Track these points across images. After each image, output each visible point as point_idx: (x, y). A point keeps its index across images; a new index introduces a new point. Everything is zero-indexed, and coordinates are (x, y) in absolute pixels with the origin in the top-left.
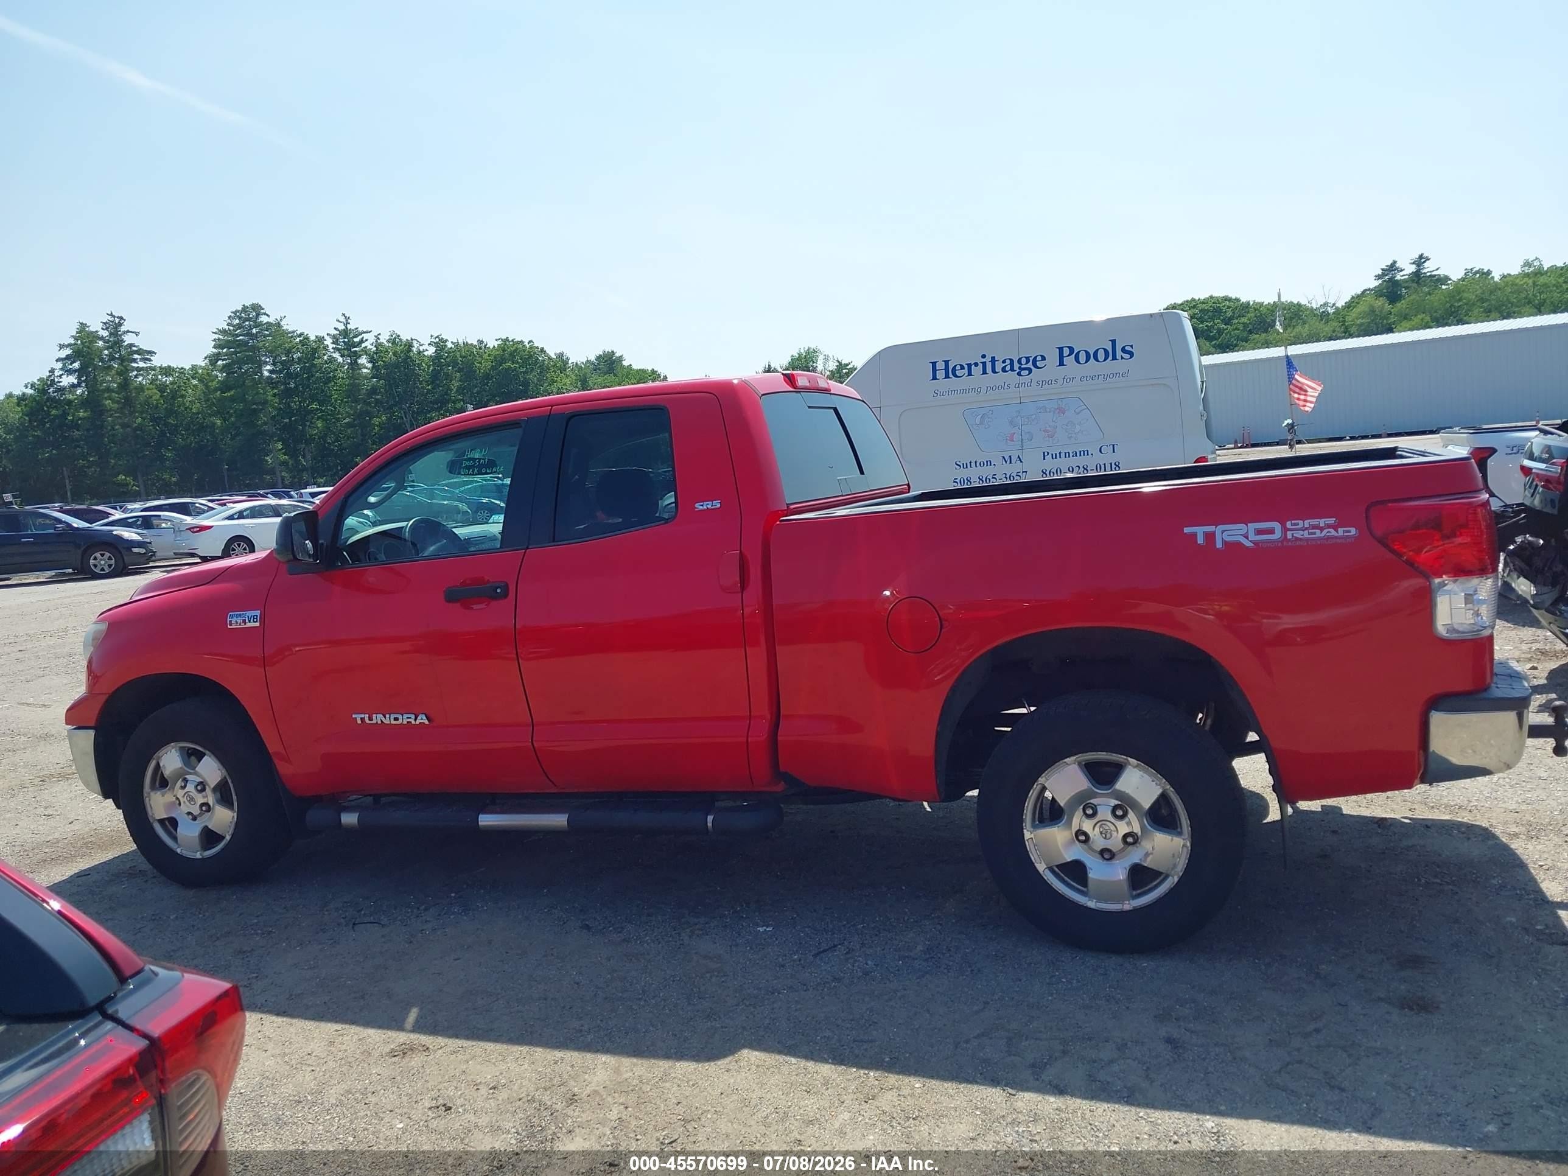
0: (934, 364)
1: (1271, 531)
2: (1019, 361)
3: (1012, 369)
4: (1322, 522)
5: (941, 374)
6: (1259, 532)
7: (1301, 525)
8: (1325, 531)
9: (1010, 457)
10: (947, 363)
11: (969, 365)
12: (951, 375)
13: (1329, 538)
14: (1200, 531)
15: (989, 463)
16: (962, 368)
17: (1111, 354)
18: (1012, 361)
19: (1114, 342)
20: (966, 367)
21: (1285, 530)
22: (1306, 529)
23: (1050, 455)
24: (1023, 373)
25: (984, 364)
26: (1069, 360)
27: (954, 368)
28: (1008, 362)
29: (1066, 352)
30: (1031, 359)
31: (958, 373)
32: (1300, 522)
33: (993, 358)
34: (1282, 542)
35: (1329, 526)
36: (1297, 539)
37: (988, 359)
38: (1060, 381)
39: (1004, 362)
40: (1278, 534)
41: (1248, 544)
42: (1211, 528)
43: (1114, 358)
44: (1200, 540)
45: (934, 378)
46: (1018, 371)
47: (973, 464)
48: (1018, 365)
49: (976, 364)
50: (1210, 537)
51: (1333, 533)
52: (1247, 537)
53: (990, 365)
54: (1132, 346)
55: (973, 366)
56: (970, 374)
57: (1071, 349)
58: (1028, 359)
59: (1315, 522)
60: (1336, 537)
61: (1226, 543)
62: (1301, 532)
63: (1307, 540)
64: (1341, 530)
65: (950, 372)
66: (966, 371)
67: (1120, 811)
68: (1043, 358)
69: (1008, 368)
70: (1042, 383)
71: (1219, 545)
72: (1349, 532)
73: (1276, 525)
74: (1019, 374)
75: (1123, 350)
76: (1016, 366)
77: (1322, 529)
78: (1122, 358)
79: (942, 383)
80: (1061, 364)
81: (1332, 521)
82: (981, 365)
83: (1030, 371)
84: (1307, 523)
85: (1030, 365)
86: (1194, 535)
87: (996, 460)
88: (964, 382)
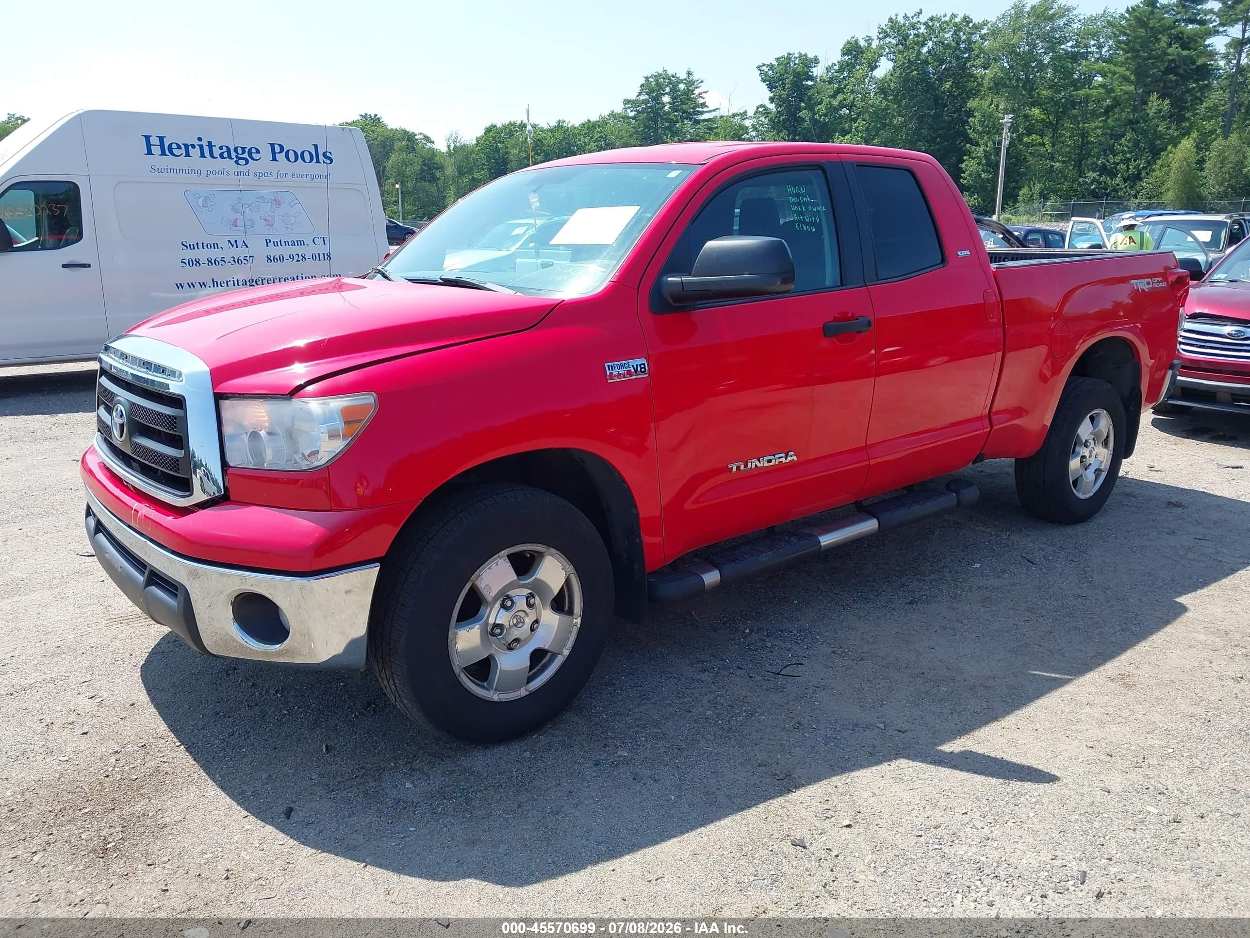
0: (147, 138)
2: (236, 149)
3: (230, 157)
5: (156, 150)
9: (236, 241)
10: (161, 139)
11: (186, 146)
12: (167, 153)
15: (216, 246)
16: (179, 147)
17: (315, 157)
18: (228, 149)
19: (316, 146)
20: (183, 147)
23: (272, 242)
24: (241, 162)
25: (201, 147)
26: (281, 157)
27: (170, 146)
28: (225, 149)
29: (277, 149)
30: (247, 150)
31: (176, 152)
33: (210, 143)
37: (204, 143)
38: (275, 175)
39: (221, 148)
43: (318, 161)
45: (149, 152)
46: (235, 159)
47: (200, 246)
48: (235, 154)
49: (193, 146)
53: (207, 149)
54: (330, 153)
55: (190, 147)
56: (188, 155)
57: (282, 148)
58: (243, 149)
65: (166, 149)
66: (183, 151)
68: (258, 152)
69: (225, 155)
70: (259, 175)
74: (237, 162)
75: (324, 154)
76: (233, 154)
78: (324, 162)
79: (157, 159)
80: (274, 159)
82: (198, 148)
83: (247, 162)
85: (246, 155)
87: (223, 242)
88: (181, 162)
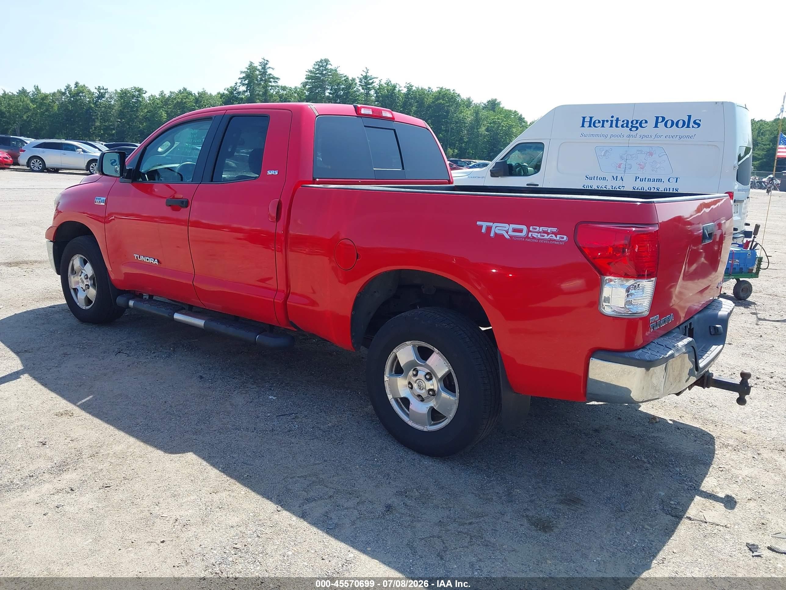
0: (584, 118)
1: (521, 231)
2: (632, 122)
3: (627, 126)
4: (549, 230)
5: (587, 124)
6: (515, 230)
7: (537, 230)
8: (550, 235)
9: (617, 177)
10: (591, 118)
11: (603, 121)
12: (592, 126)
13: (551, 240)
14: (484, 225)
15: (604, 179)
16: (599, 122)
17: (686, 124)
18: (628, 121)
19: (690, 117)
20: (601, 122)
21: (529, 231)
22: (540, 232)
23: (639, 179)
24: (633, 129)
25: (612, 121)
26: (661, 125)
27: (595, 122)
28: (626, 122)
29: (660, 119)
30: (639, 122)
31: (597, 125)
32: (538, 228)
33: (618, 118)
34: (525, 238)
35: (553, 233)
36: (534, 238)
37: (614, 119)
38: (653, 137)
39: (623, 121)
40: (524, 234)
41: (507, 237)
42: (490, 224)
43: (688, 127)
44: (484, 230)
45: (583, 126)
46: (630, 127)
47: (596, 178)
48: (631, 124)
49: (607, 121)
50: (489, 229)
51: (554, 237)
52: (507, 232)
53: (615, 122)
54: (700, 121)
55: (605, 122)
56: (603, 126)
57: (663, 118)
58: (637, 121)
59: (545, 229)
60: (555, 240)
61: (496, 234)
62: (537, 234)
63: (539, 239)
64: (558, 236)
65: (592, 123)
66: (601, 124)
67: (430, 376)
68: (646, 122)
69: (625, 125)
70: (642, 137)
71: (492, 235)
72: (563, 238)
73: (524, 228)
74: (630, 130)
75: (695, 122)
76: (630, 125)
77: (548, 234)
78: (693, 127)
79: (587, 130)
80: (656, 126)
81: (555, 230)
82: (610, 122)
83: (637, 128)
84: (541, 229)
85: (638, 125)
86: (481, 227)
87: (609, 178)
88: (599, 130)
